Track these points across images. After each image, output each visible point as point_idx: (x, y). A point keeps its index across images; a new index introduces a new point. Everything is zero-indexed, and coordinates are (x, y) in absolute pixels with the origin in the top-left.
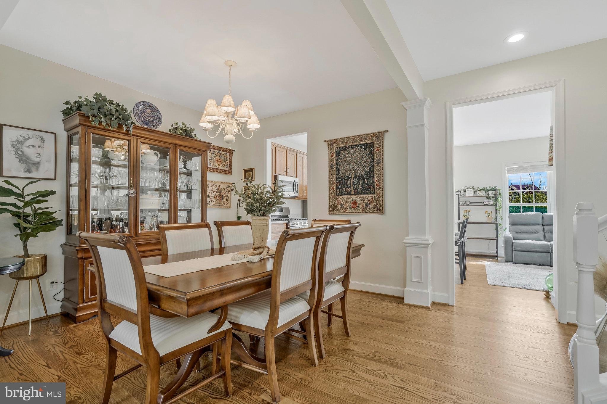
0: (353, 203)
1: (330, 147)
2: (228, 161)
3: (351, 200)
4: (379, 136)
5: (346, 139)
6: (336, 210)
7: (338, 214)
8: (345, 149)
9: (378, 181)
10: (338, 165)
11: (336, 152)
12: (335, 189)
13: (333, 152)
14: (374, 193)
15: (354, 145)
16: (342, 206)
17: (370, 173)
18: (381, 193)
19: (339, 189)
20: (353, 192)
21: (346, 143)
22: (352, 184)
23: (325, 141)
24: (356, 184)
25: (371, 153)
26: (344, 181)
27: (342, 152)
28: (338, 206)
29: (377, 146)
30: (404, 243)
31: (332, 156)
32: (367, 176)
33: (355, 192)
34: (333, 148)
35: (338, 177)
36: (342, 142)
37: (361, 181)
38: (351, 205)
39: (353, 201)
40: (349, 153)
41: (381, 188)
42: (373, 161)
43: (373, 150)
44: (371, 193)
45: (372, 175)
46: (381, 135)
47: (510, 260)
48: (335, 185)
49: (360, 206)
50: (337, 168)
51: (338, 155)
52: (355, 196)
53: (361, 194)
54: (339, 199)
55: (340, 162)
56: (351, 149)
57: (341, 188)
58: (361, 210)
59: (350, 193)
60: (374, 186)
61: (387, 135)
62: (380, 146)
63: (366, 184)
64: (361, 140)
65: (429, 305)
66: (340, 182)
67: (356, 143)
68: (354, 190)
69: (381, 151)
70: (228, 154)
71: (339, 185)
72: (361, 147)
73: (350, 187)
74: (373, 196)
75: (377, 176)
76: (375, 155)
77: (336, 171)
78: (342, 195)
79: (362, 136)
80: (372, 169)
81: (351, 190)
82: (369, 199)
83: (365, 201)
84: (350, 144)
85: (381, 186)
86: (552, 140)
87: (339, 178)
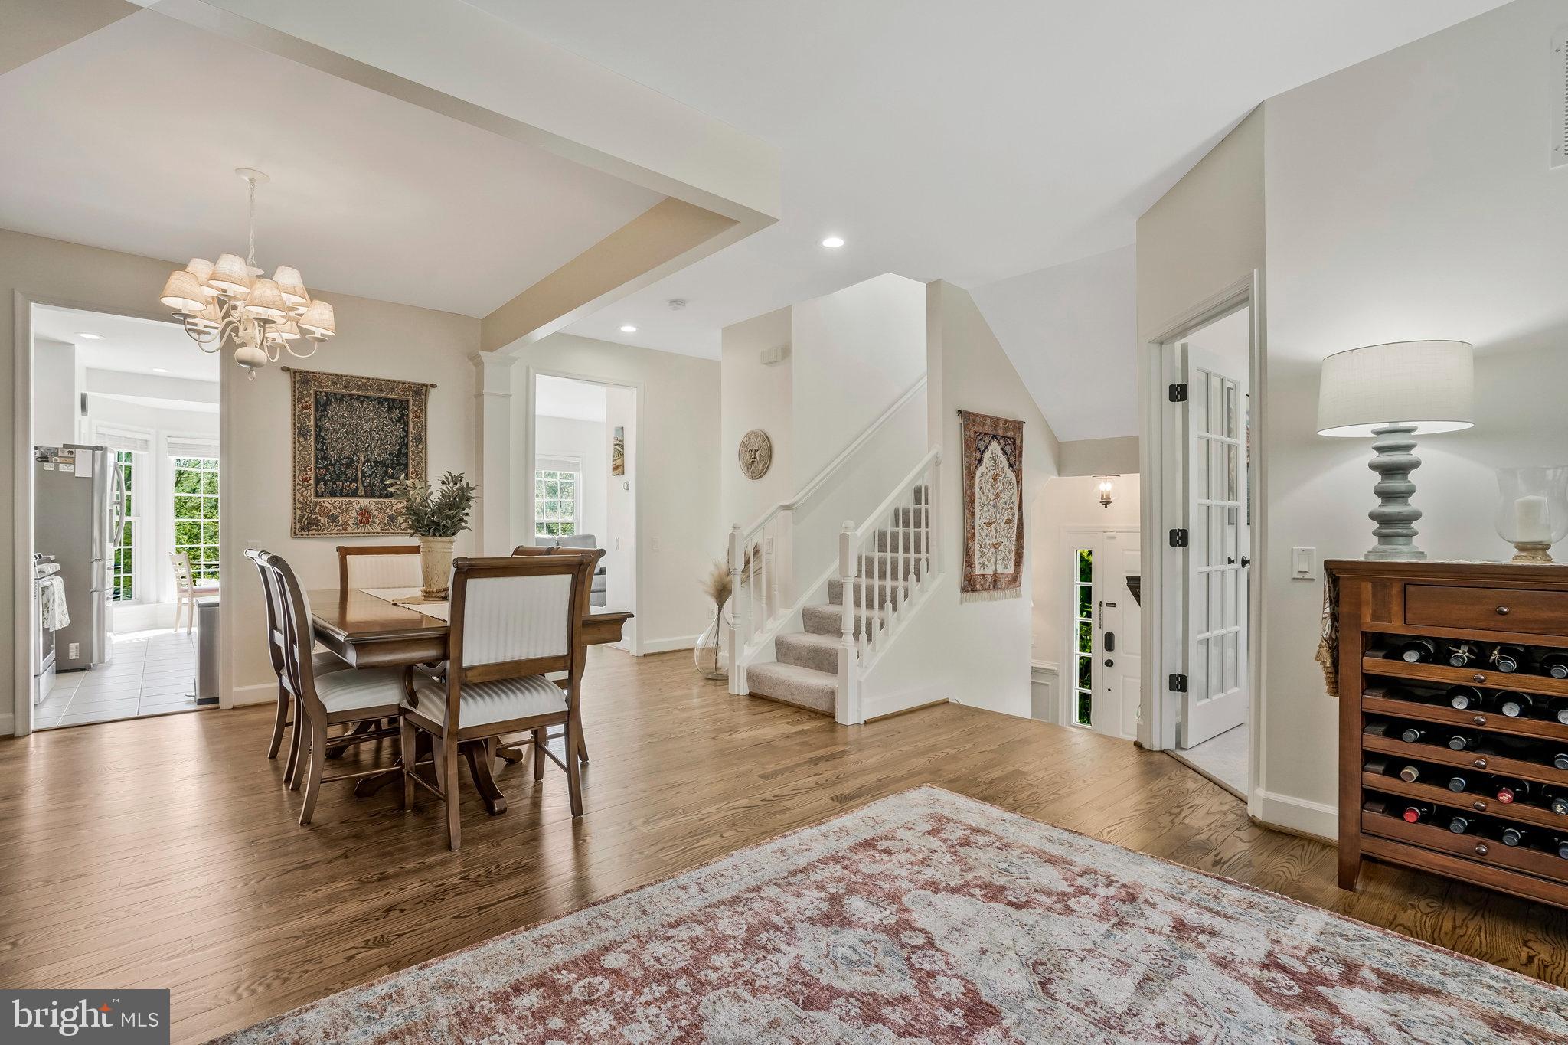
0: (361, 514)
1: (298, 385)
3: (356, 507)
4: (420, 391)
5: (344, 378)
6: (315, 527)
7: (320, 535)
8: (341, 400)
9: (417, 474)
10: (320, 431)
11: (317, 401)
12: (312, 482)
15: (365, 397)
16: (334, 519)
17: (400, 457)
19: (325, 484)
20: (361, 492)
21: (345, 387)
22: (360, 475)
24: (370, 476)
25: (403, 419)
26: (337, 466)
27: (334, 404)
28: (323, 519)
29: (416, 409)
31: (304, 408)
32: (393, 463)
33: (366, 492)
34: (308, 391)
35: (322, 455)
36: (334, 384)
37: (380, 470)
38: (357, 518)
39: (361, 508)
40: (353, 410)
42: (407, 436)
43: (407, 416)
45: (403, 461)
46: (424, 391)
48: (312, 474)
49: (377, 521)
50: (318, 435)
51: (321, 408)
52: (367, 500)
53: (380, 496)
54: (326, 504)
55: (327, 424)
56: (356, 403)
57: (329, 481)
58: (379, 528)
59: (355, 493)
61: (432, 392)
62: (422, 410)
64: (381, 390)
66: (326, 467)
67: (368, 393)
68: (365, 487)
69: (423, 419)
71: (325, 475)
72: (381, 403)
73: (355, 480)
75: (415, 464)
76: (411, 425)
77: (317, 442)
78: (333, 495)
79: (383, 383)
80: (404, 451)
81: (357, 487)
82: (397, 506)
83: (388, 511)
84: (356, 392)
86: (619, 446)
87: (324, 458)
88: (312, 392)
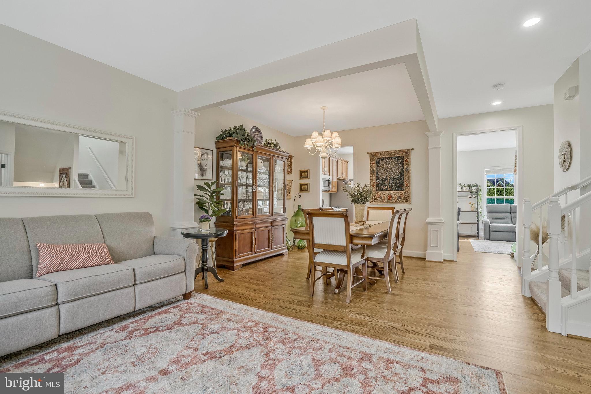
0: (389, 196)
1: (371, 157)
2: (290, 164)
3: (387, 194)
4: (408, 152)
5: (383, 153)
6: (376, 201)
7: (377, 203)
8: (383, 159)
9: (407, 182)
10: (377, 170)
11: (376, 161)
12: (375, 187)
13: (373, 161)
14: (404, 190)
16: (380, 198)
17: (401, 176)
18: (409, 190)
19: (379, 187)
20: (389, 189)
21: (384, 155)
22: (388, 184)
23: (368, 153)
24: (391, 184)
25: (402, 163)
26: (382, 181)
27: (381, 161)
28: (378, 198)
29: (406, 159)
30: (427, 222)
31: (373, 164)
32: (399, 179)
33: (390, 189)
34: (374, 158)
35: (378, 178)
36: (381, 155)
37: (395, 182)
38: (387, 198)
40: (386, 162)
41: (409, 187)
42: (403, 169)
43: (404, 161)
44: (401, 190)
45: (402, 178)
46: (409, 152)
47: (488, 238)
48: (375, 184)
49: (394, 199)
50: (377, 172)
51: (377, 163)
52: (390, 192)
53: (395, 190)
54: (379, 193)
55: (379, 168)
56: (387, 160)
57: (380, 186)
58: (394, 201)
59: (386, 190)
60: (404, 185)
61: (413, 152)
62: (409, 159)
63: (398, 183)
64: (395, 154)
65: (442, 261)
66: (379, 182)
67: (391, 156)
68: (390, 187)
69: (409, 162)
70: (290, 159)
71: (379, 184)
72: (395, 159)
73: (387, 186)
74: (403, 192)
75: (406, 178)
76: (405, 164)
77: (376, 174)
78: (380, 190)
79: (395, 152)
80: (402, 174)
81: (387, 188)
82: (400, 193)
83: (397, 195)
84: (387, 156)
85: (409, 186)
86: (516, 159)
87: (378, 179)
88: (375, 159)
